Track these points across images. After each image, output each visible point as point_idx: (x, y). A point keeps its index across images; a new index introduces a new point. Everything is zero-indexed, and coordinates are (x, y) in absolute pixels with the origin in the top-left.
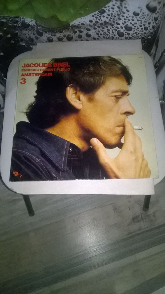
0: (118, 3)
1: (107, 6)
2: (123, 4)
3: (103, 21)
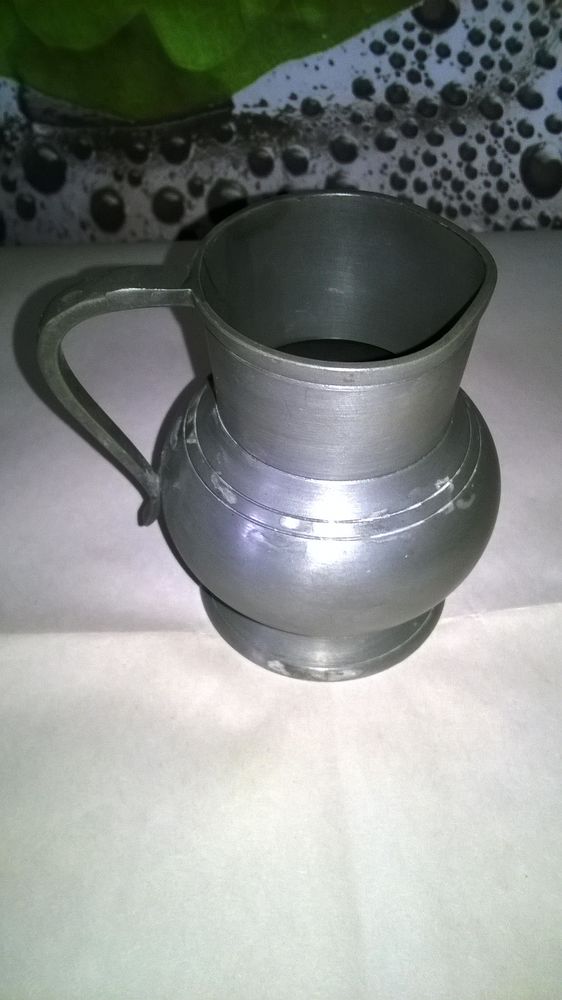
3: (439, 86)
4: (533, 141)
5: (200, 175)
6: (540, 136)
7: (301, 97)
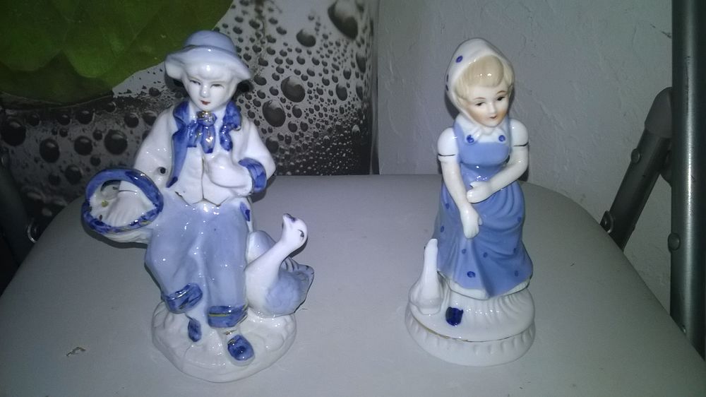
0: (251, 9)
1: (219, 25)
2: (265, 12)
4: (266, 100)
5: (98, 129)
6: (269, 97)
7: (148, 88)
